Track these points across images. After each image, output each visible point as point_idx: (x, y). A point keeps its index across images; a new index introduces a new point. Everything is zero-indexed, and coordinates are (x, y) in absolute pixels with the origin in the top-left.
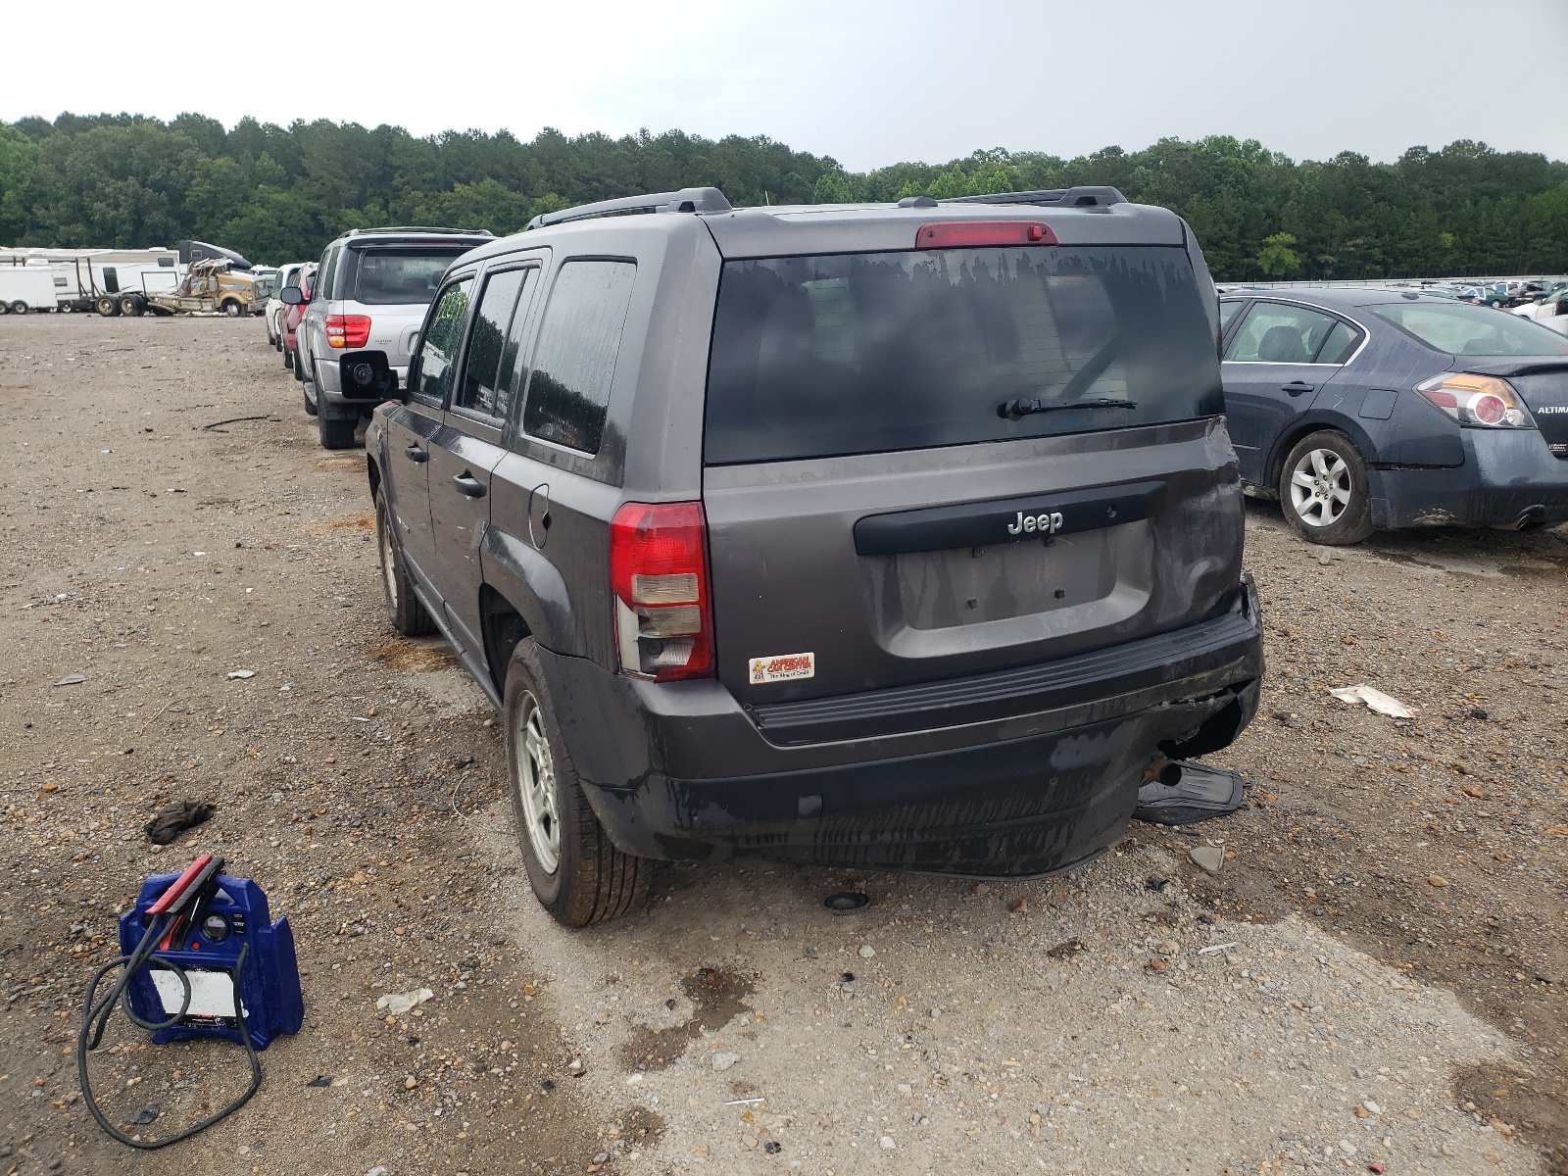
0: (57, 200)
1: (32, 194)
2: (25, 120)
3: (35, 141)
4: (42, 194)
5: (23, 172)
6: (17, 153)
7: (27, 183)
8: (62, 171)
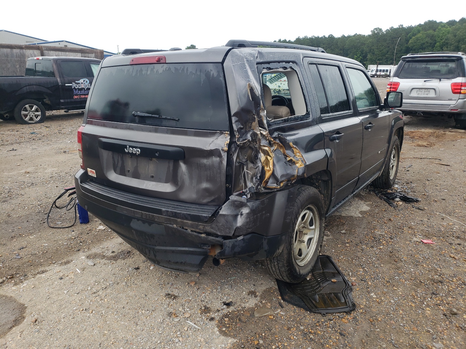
0: (451, 45)
1: (444, 43)
2: (450, 21)
3: (450, 27)
4: (447, 43)
5: (444, 37)
6: (444, 31)
7: (443, 40)
8: (455, 36)
